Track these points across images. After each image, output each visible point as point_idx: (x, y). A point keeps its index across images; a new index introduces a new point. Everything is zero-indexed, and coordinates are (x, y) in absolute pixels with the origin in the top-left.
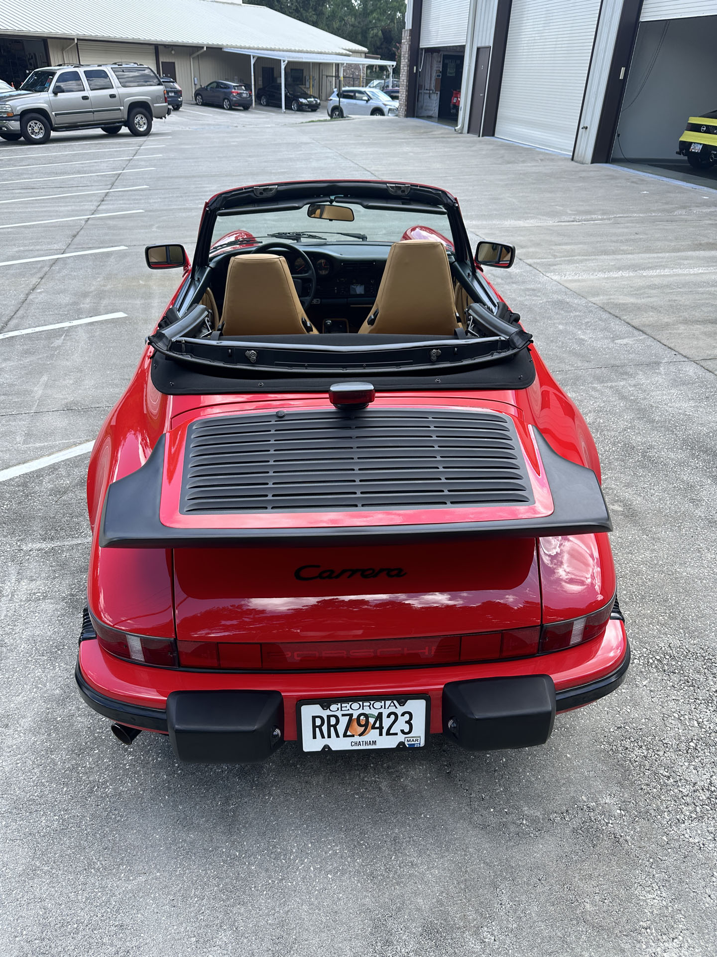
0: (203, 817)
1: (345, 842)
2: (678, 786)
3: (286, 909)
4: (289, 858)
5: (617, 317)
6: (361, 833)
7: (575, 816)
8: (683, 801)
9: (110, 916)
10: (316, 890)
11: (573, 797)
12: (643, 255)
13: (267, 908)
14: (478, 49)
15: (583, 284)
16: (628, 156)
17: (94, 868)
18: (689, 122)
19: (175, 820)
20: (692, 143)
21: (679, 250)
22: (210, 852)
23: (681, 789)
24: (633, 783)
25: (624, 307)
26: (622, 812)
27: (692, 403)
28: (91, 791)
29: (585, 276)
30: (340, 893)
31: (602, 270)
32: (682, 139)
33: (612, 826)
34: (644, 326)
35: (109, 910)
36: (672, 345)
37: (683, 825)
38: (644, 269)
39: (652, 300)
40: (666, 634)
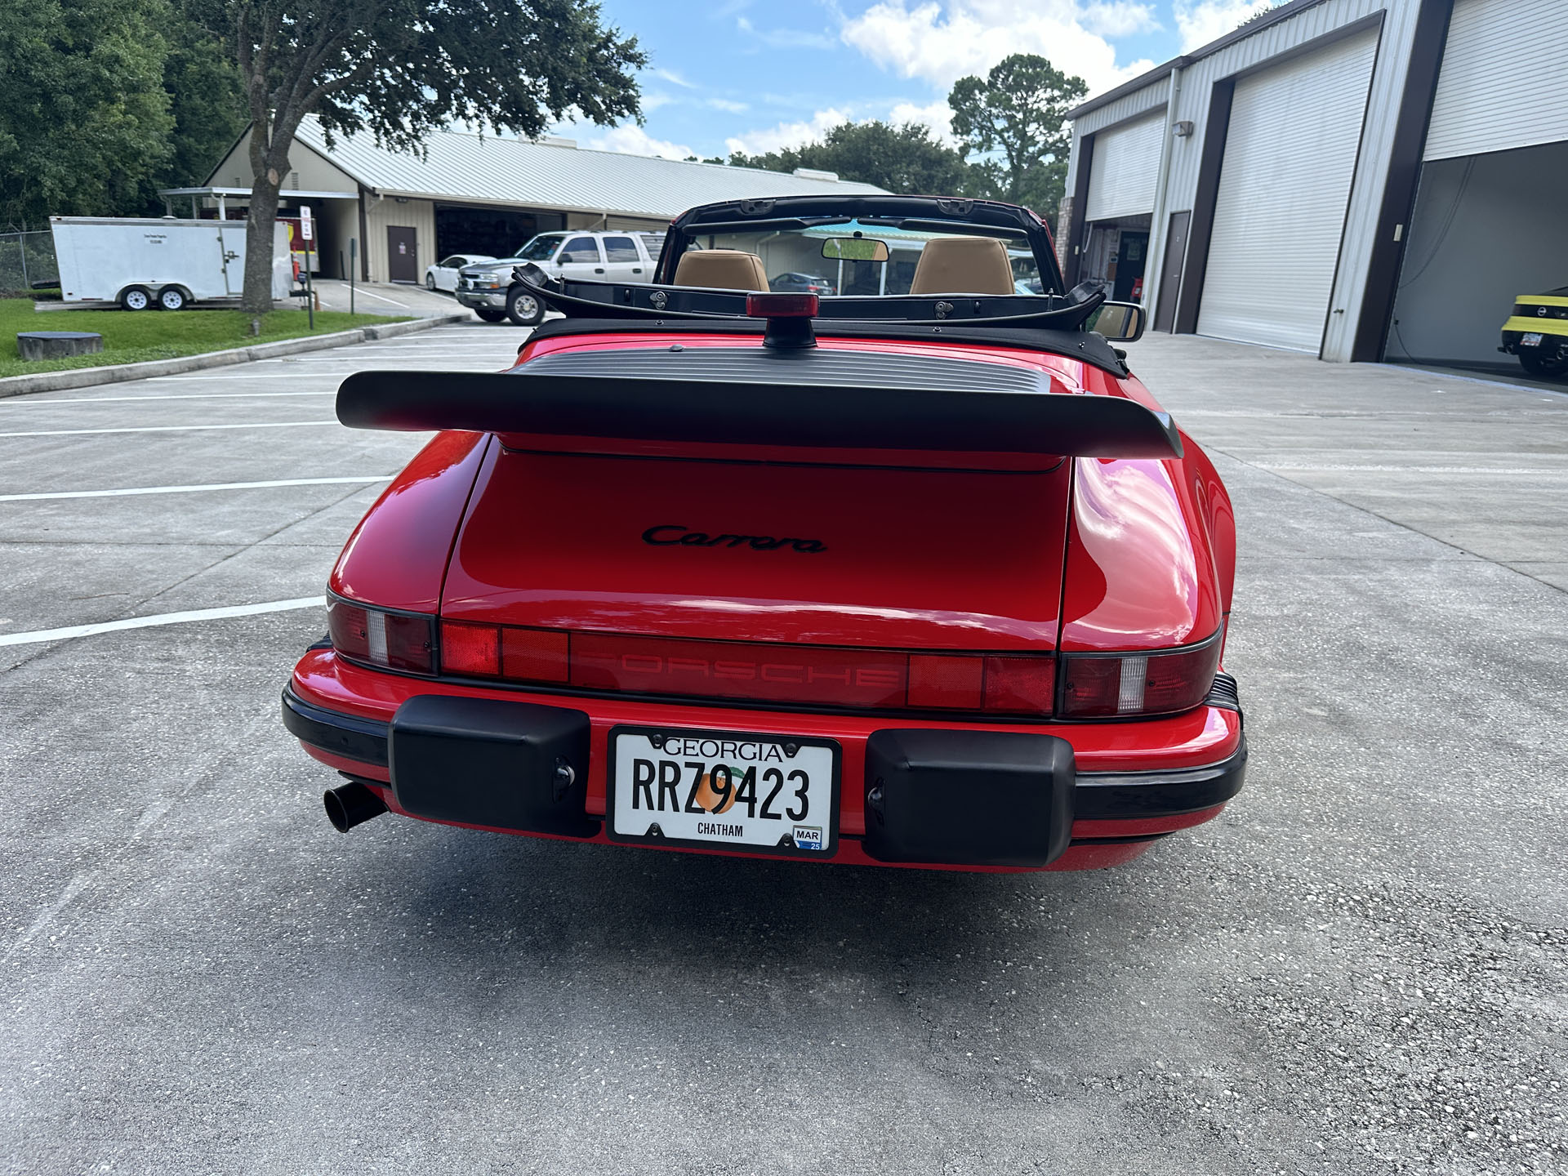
0: (444, 990)
1: (677, 1058)
2: (1365, 1074)
3: (535, 1128)
4: (569, 1063)
5: (1362, 509)
6: (710, 1050)
7: (1135, 1087)
8: (1371, 1096)
9: (231, 1090)
10: (599, 1111)
11: (1139, 1060)
12: (1423, 452)
13: (501, 1121)
14: (1172, 215)
15: (1312, 474)
16: (1415, 355)
17: (235, 1027)
18: (1517, 303)
19: (396, 988)
20: (1525, 332)
21: (1489, 450)
22: (436, 1034)
23: (1368, 1079)
24: (1266, 1057)
25: (1379, 501)
26: (1236, 1094)
27: (1485, 607)
28: (279, 936)
29: (1316, 467)
30: (641, 1122)
31: (1347, 463)
32: (1506, 328)
33: (1209, 1111)
34: (1411, 521)
35: (232, 1082)
36: (1458, 544)
37: (1365, 1132)
38: (1420, 466)
39: (1430, 496)
40: (1380, 870)
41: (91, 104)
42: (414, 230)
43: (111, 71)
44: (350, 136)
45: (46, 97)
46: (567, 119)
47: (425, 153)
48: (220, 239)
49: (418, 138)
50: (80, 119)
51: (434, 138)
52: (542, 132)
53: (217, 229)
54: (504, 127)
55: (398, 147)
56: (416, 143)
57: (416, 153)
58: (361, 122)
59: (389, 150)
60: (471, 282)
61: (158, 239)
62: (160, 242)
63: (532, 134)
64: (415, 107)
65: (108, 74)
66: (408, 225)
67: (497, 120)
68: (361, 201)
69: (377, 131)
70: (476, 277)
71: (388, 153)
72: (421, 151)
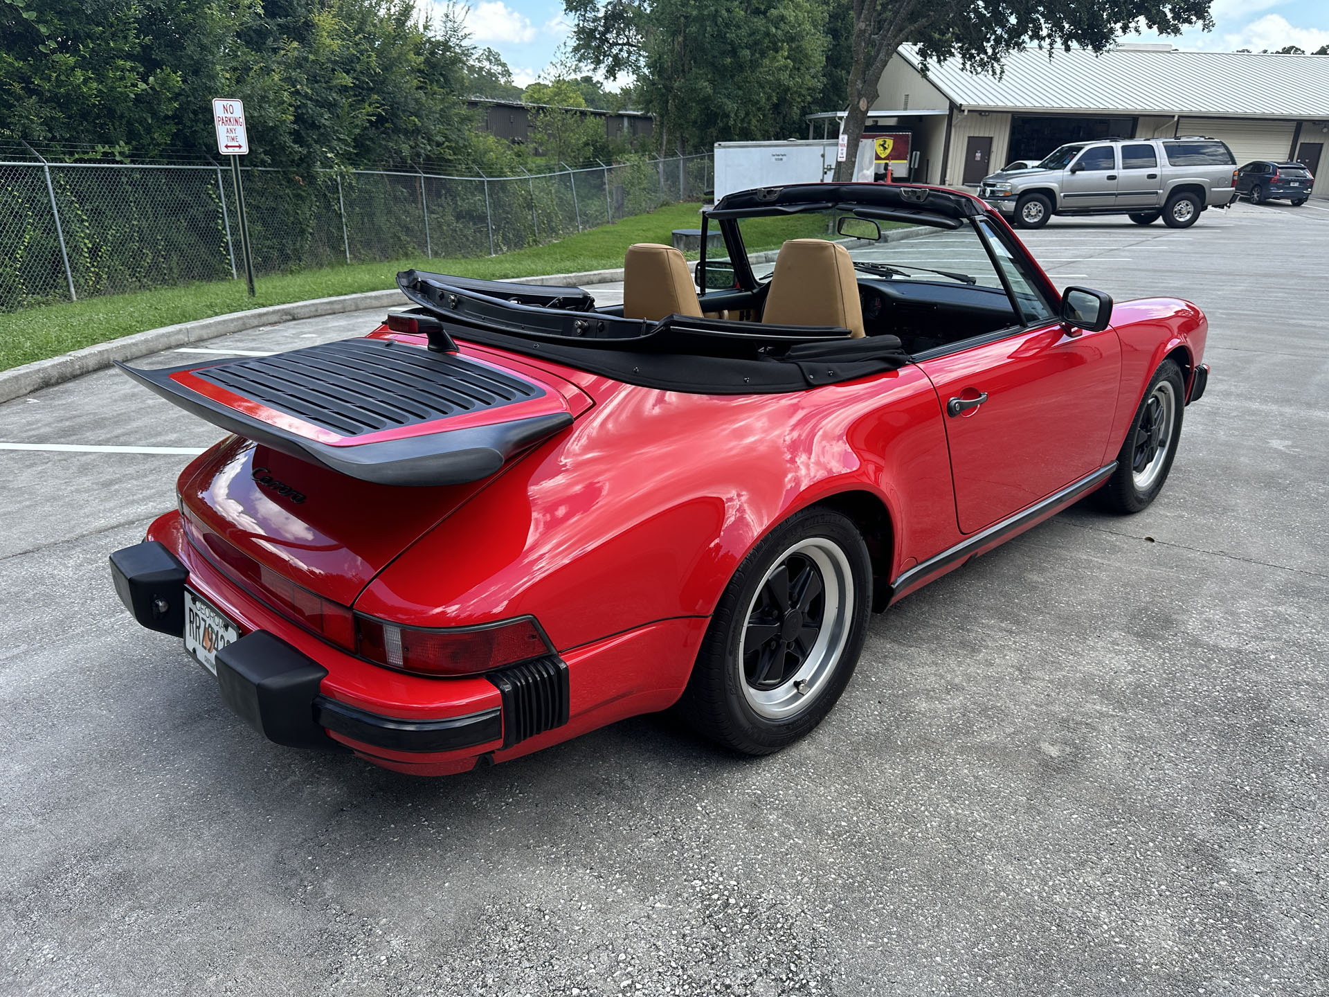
26: (385, 961)
41: (763, 54)
42: (991, 139)
43: (776, 28)
44: (942, 63)
45: (734, 52)
46: (1132, 30)
47: (1002, 72)
48: (823, 156)
49: (998, 60)
50: (754, 65)
51: (1011, 59)
52: (1108, 44)
53: (822, 147)
54: (1074, 44)
55: (979, 69)
56: (995, 65)
57: (994, 73)
58: (953, 50)
59: (972, 72)
60: (988, 189)
61: (781, 157)
62: (781, 159)
63: (1097, 48)
64: (999, 31)
65: (774, 30)
66: (987, 135)
67: (1066, 40)
68: (950, 117)
69: (964, 57)
70: (994, 185)
71: (970, 74)
72: (998, 72)
